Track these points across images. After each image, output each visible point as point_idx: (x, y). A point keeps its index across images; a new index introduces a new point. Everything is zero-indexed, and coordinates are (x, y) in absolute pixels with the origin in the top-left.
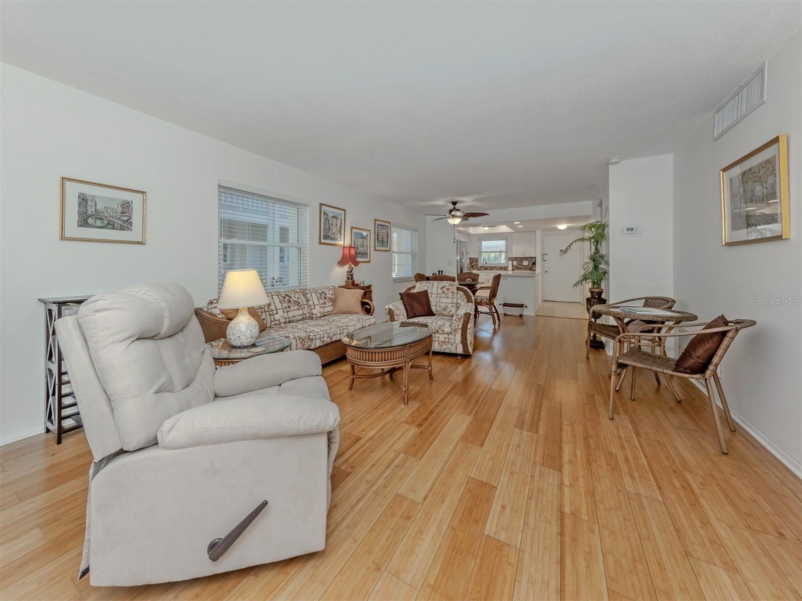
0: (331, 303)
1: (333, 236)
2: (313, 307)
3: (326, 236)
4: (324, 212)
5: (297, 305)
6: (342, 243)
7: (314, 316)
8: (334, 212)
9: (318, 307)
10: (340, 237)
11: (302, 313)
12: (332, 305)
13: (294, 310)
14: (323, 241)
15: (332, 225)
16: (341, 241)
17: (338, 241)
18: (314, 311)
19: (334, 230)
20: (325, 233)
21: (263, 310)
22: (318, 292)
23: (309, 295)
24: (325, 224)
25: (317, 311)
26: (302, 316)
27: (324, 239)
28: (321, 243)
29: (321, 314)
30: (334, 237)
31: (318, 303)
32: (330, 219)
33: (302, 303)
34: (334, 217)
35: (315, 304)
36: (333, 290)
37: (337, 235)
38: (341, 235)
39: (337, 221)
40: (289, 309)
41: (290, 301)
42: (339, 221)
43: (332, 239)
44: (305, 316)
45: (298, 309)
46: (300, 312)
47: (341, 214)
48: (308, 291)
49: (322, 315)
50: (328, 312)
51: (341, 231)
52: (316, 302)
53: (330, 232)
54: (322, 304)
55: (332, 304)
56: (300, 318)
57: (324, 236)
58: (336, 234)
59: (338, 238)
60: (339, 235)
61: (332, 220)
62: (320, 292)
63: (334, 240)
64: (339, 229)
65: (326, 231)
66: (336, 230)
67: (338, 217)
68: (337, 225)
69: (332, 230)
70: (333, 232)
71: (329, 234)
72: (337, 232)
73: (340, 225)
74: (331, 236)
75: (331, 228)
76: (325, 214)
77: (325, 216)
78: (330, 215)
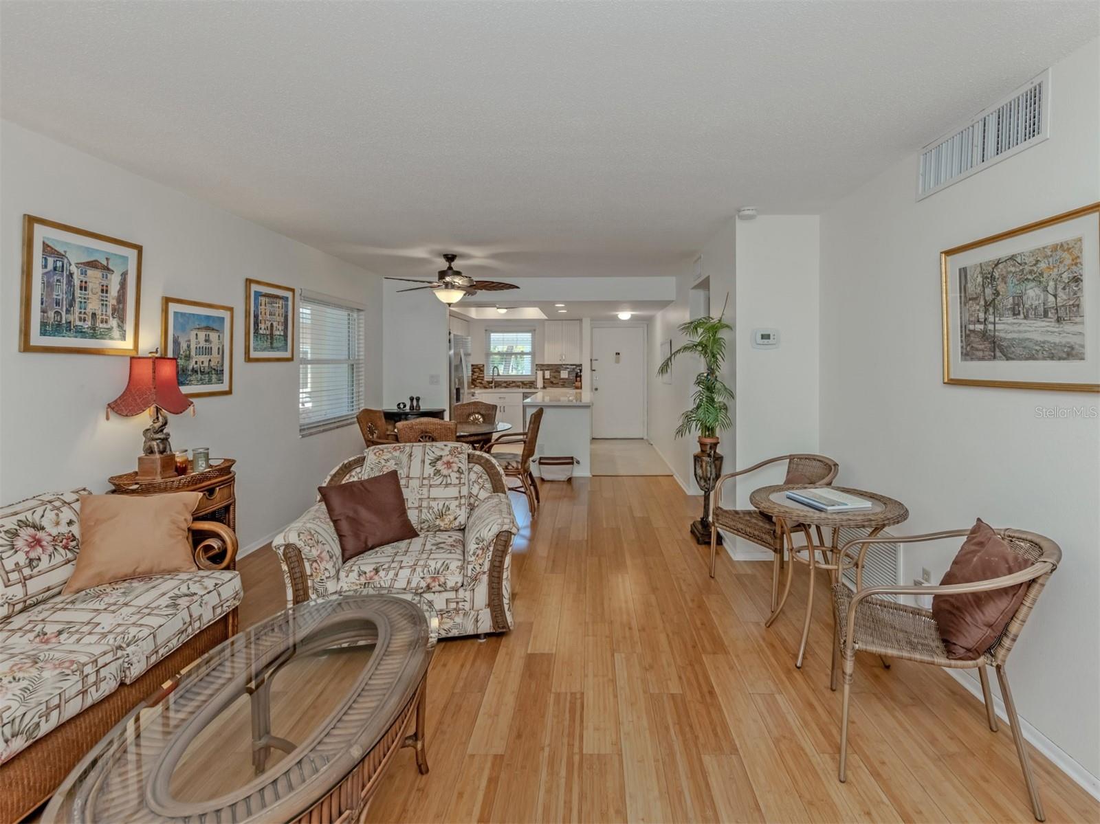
1: (89, 323)
3: (59, 325)
4: (45, 246)
6: (127, 345)
10: (121, 328)
14: (39, 340)
15: (84, 288)
16: (123, 338)
17: (111, 338)
19: (94, 305)
20: (51, 314)
24: (47, 286)
27: (43, 332)
28: (30, 347)
30: (94, 328)
32: (73, 271)
37: (105, 321)
38: (123, 320)
39: (106, 277)
42: (116, 279)
43: (81, 333)
47: (125, 258)
51: (124, 310)
53: (77, 309)
57: (44, 325)
58: (99, 317)
59: (110, 329)
60: (114, 323)
61: (84, 273)
63: (94, 336)
64: (114, 302)
65: (58, 309)
66: (103, 305)
67: (110, 267)
68: (107, 292)
69: (83, 305)
70: (89, 310)
71: (71, 318)
72: (104, 313)
73: (118, 292)
74: (78, 323)
75: (77, 300)
76: (50, 251)
77: (50, 261)
78: (74, 259)
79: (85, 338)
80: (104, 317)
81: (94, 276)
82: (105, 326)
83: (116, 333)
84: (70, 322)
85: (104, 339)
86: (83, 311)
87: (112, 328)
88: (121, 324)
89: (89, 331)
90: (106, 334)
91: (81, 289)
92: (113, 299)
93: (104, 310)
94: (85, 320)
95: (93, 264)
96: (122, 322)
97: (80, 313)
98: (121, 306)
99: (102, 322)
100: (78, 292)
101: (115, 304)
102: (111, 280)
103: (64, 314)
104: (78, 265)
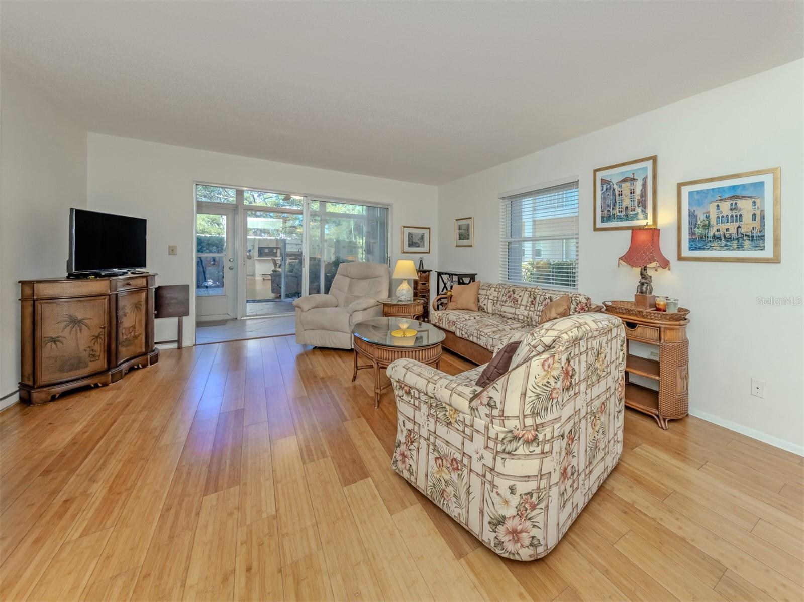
1: (624, 213)
3: (609, 217)
4: (602, 180)
5: (514, 302)
6: (648, 221)
8: (623, 173)
11: (513, 312)
13: (508, 306)
14: (601, 225)
15: (621, 194)
16: (646, 218)
17: (638, 220)
19: (627, 202)
20: (606, 212)
21: (487, 297)
24: (604, 198)
26: (513, 316)
27: (603, 222)
28: (596, 230)
30: (627, 216)
32: (616, 187)
33: (519, 302)
37: (634, 210)
38: (645, 207)
39: (632, 185)
41: (510, 297)
42: (639, 184)
45: (512, 307)
46: (513, 311)
47: (645, 168)
51: (646, 201)
53: (617, 207)
57: (603, 218)
58: (630, 209)
59: (637, 214)
60: (639, 210)
61: (620, 187)
63: (627, 220)
64: (639, 198)
65: (608, 209)
66: (631, 201)
67: (635, 178)
68: (634, 193)
69: (620, 204)
70: (624, 206)
71: (614, 212)
72: (633, 205)
73: (641, 191)
74: (618, 214)
75: (617, 202)
76: (604, 181)
77: (604, 186)
78: (614, 181)
79: (622, 221)
80: (633, 208)
81: (626, 187)
82: (633, 213)
83: (641, 216)
84: (614, 215)
85: (633, 220)
86: (620, 207)
87: (638, 213)
88: (643, 210)
89: (624, 217)
90: (635, 217)
91: (619, 196)
92: (638, 196)
93: (633, 204)
94: (621, 212)
95: (625, 180)
96: (645, 208)
97: (619, 208)
98: (643, 199)
99: (631, 211)
100: (617, 197)
101: (640, 198)
102: (636, 185)
103: (611, 211)
104: (617, 184)
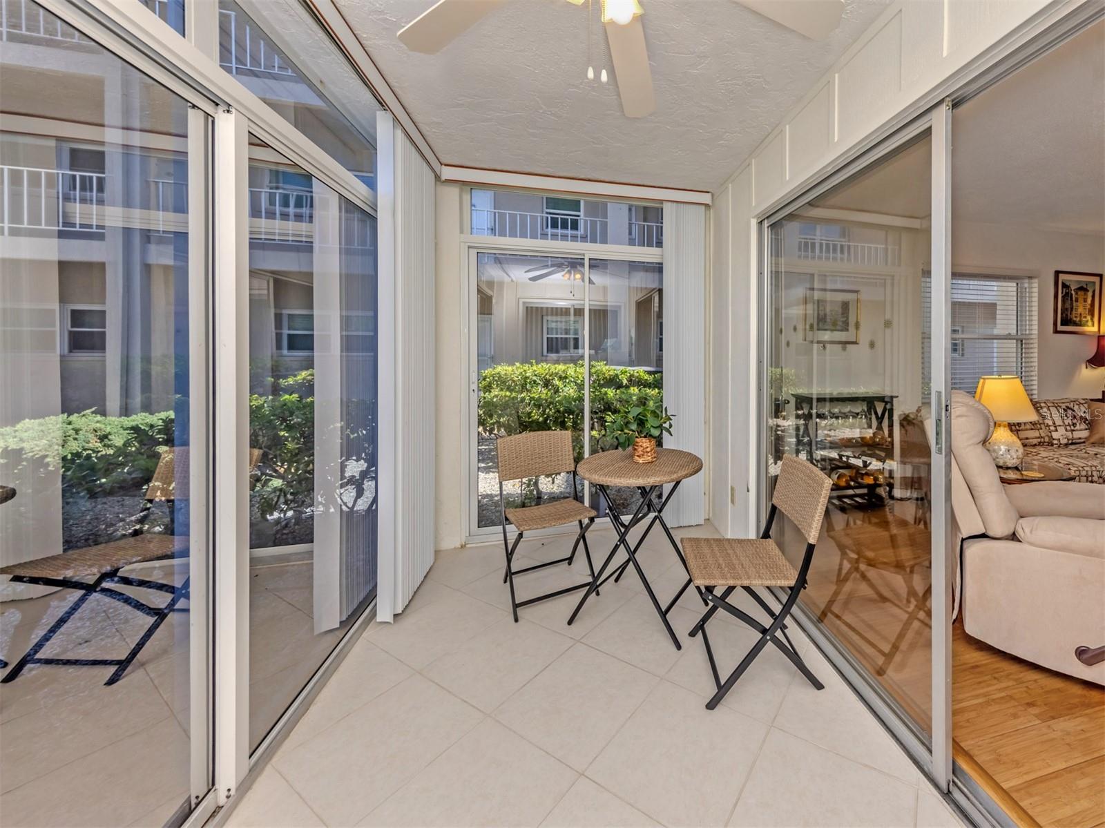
0: (1084, 426)
1: (1078, 319)
2: (1052, 428)
3: (1066, 320)
4: (1062, 283)
6: (1095, 329)
7: (1055, 442)
8: (1079, 282)
9: (1061, 430)
10: (1092, 319)
12: (1086, 429)
14: (1060, 328)
15: (1077, 301)
16: (1093, 325)
17: (1088, 326)
18: (1055, 435)
19: (1080, 310)
20: (1064, 315)
22: (1060, 407)
23: (1045, 410)
24: (1063, 302)
25: (1060, 435)
27: (1062, 324)
28: (1056, 332)
29: (1068, 440)
30: (1080, 321)
31: (1062, 424)
32: (1073, 292)
34: (1081, 289)
35: (1057, 424)
36: (1086, 405)
37: (1085, 317)
38: (1092, 315)
39: (1085, 294)
40: (1019, 427)
42: (1090, 294)
43: (1075, 324)
44: (1042, 440)
47: (1094, 283)
48: (1043, 405)
49: (1070, 442)
50: (1080, 438)
51: (1094, 309)
52: (1058, 421)
53: (1074, 312)
54: (1069, 425)
55: (1087, 427)
56: (1035, 441)
57: (1061, 321)
58: (1083, 315)
59: (1087, 321)
60: (1089, 318)
61: (1077, 294)
62: (1064, 406)
63: (1081, 325)
66: (1084, 308)
67: (1088, 288)
68: (1086, 301)
69: (1076, 309)
70: (1079, 313)
71: (1072, 316)
72: (1085, 313)
73: (1091, 301)
74: (1075, 319)
75: (1074, 308)
76: (1064, 285)
77: (1064, 290)
78: (1073, 288)
79: (1077, 326)
80: (1085, 315)
82: (1085, 319)
83: (1090, 323)
84: (1071, 319)
85: (1085, 326)
86: (1076, 312)
89: (1078, 323)
90: (1085, 324)
92: (1089, 305)
93: (1085, 311)
94: (1077, 317)
96: (1093, 317)
97: (1076, 314)
98: (1092, 308)
100: (1074, 303)
101: (1090, 308)
102: (1088, 295)
103: (1069, 315)
104: (1074, 290)
